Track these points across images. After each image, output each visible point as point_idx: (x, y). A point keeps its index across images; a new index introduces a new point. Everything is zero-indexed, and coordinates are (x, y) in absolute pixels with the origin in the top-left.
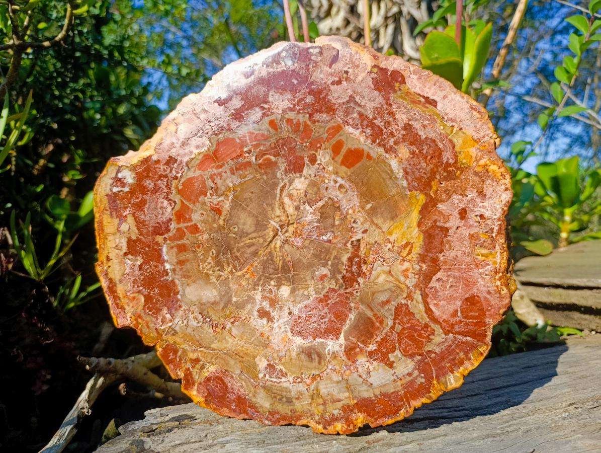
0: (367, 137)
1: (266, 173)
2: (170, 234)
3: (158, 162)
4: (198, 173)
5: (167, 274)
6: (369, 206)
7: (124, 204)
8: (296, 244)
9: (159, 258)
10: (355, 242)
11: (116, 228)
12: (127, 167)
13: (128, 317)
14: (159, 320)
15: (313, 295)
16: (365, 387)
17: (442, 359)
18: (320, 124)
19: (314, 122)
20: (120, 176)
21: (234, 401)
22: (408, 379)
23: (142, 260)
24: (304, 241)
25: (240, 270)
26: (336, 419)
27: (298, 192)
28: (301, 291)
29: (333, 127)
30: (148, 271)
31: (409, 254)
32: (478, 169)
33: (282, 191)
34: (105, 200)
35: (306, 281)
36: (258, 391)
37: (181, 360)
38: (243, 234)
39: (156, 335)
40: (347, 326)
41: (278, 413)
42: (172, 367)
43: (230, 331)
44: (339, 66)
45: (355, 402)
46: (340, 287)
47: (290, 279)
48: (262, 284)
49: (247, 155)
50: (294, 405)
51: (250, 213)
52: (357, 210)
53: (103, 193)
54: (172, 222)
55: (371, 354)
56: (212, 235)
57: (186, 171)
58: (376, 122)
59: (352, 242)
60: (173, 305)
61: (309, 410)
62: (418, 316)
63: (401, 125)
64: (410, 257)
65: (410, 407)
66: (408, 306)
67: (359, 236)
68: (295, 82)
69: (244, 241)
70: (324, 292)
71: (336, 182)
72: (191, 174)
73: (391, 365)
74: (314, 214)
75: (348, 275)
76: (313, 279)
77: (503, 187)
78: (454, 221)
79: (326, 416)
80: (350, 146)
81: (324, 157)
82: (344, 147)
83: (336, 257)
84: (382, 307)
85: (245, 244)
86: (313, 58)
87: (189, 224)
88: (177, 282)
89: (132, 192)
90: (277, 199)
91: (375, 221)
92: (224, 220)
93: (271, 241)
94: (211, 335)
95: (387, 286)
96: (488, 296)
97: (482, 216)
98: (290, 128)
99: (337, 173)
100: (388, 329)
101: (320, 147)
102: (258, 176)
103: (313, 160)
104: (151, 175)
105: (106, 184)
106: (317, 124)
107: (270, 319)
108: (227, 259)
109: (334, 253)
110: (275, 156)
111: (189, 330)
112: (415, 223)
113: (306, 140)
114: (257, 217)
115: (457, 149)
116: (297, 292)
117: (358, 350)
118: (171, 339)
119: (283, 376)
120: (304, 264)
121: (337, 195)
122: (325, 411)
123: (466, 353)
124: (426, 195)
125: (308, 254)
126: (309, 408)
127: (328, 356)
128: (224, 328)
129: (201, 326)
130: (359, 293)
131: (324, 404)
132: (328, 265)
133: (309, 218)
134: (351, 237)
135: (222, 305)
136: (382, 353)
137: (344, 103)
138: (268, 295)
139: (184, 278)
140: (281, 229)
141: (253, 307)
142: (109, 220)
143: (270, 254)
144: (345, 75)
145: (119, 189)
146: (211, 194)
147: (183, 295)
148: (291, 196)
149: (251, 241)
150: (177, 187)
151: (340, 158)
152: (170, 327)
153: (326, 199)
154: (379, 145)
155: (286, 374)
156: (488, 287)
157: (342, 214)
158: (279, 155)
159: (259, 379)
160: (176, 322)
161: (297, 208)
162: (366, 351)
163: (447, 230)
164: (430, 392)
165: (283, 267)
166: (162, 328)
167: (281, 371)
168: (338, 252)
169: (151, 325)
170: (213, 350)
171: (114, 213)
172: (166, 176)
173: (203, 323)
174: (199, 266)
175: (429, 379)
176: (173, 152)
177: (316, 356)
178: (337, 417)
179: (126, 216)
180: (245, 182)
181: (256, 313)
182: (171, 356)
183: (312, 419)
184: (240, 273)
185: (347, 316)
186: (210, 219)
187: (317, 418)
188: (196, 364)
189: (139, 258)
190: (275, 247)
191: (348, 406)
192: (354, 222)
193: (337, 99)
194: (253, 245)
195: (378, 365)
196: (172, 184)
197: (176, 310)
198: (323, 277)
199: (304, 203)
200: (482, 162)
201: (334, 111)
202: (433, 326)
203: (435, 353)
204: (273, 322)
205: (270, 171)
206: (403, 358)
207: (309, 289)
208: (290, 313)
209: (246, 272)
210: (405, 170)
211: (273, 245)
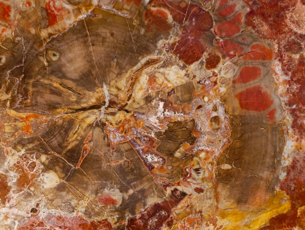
0: (288, 92)
1: (148, 27)
6: (226, 167)
8: (111, 137)
10: (178, 193)
15: (80, 211)
18: (253, 31)
19: (249, 23)
24: (120, 143)
25: (17, 110)
27: (166, 82)
28: (70, 196)
29: (263, 49)
33: (148, 63)
35: (86, 189)
47: (68, 171)
48: (30, 150)
51: (89, 55)
52: (210, 160)
56: (19, 39)
59: (176, 190)
67: (188, 190)
69: (51, 80)
70: (96, 219)
71: (215, 109)
74: (161, 121)
75: (140, 222)
76: (96, 194)
80: (262, 85)
81: (226, 70)
82: (256, 81)
83: (142, 191)
85: (51, 85)
90: (135, 68)
91: (219, 189)
92: (50, 35)
93: (84, 109)
98: (218, 5)
99: (225, 101)
101: (231, 57)
102: (136, 22)
103: (212, 63)
106: (250, 28)
107: (3, 198)
108: (12, 83)
109: (146, 185)
110: (174, 18)
112: (258, 227)
113: (224, 34)
114: (93, 66)
116: (64, 193)
120: (100, 167)
124: (294, 207)
132: (127, 192)
133: (153, 120)
134: (178, 184)
137: (296, 33)
138: (26, 168)
140: (109, 106)
143: (71, 123)
148: (152, 79)
149: (60, 87)
151: (241, 88)
153: (188, 117)
154: (293, 112)
157: (191, 149)
158: (180, 22)
161: (148, 99)
165: (72, 151)
168: (151, 187)
180: (115, 15)
184: (13, 113)
186: (33, 18)
190: (83, 120)
192: (197, 170)
193: (293, 22)
194: (59, 94)
198: (109, 201)
199: (162, 100)
201: (280, 32)
204: (4, 203)
205: (154, 30)
207: (80, 202)
208: (34, 210)
209: (22, 118)
210: (295, 162)
211: (82, 115)
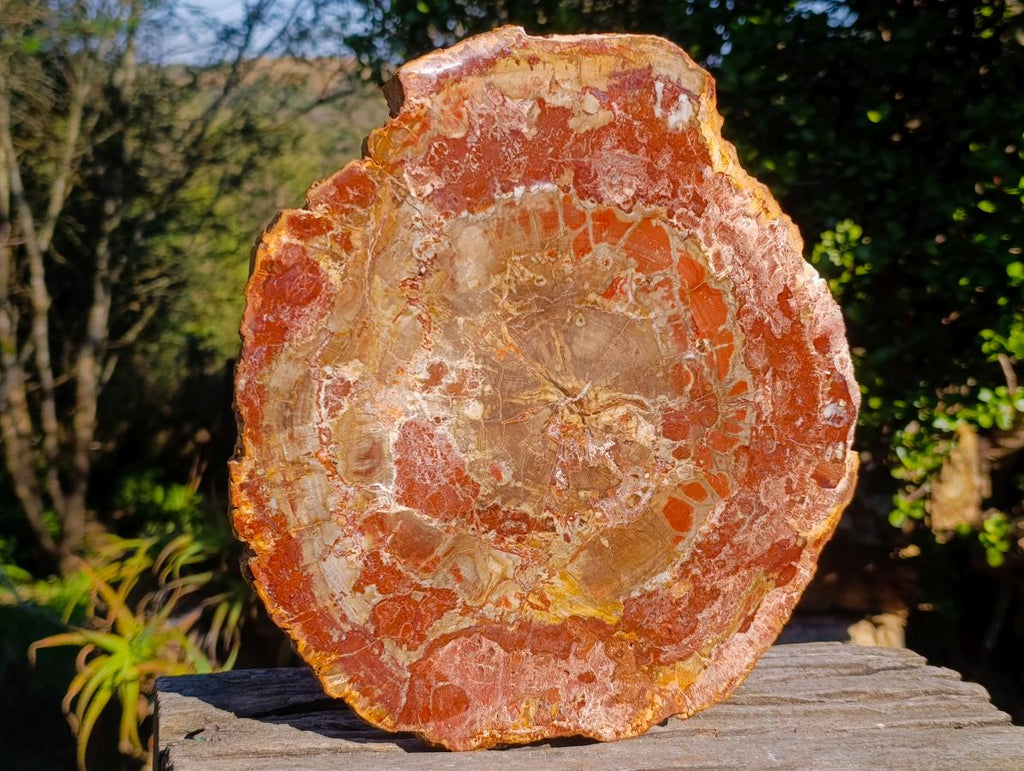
0: (706, 535)
1: (667, 376)
2: (575, 200)
3: (700, 179)
4: (676, 257)
5: (504, 191)
6: (605, 542)
7: (634, 104)
8: (552, 426)
9: (533, 175)
10: (550, 524)
11: (591, 84)
12: (697, 115)
13: (422, 100)
14: (419, 170)
15: (468, 459)
16: (319, 550)
17: (372, 666)
18: (733, 463)
19: (736, 454)
20: (683, 97)
21: (277, 319)
22: (337, 617)
23: (529, 138)
24: (553, 439)
25: (511, 331)
26: (260, 504)
27: (634, 430)
28: (474, 438)
29: (725, 484)
30: (509, 150)
31: (531, 604)
32: (648, 694)
33: (637, 403)
34: (640, 63)
35: (491, 446)
36: (300, 365)
37: (347, 212)
38: (570, 334)
39: (392, 161)
40: (419, 516)
41: (262, 403)
42: (332, 193)
43: (405, 312)
44: (812, 488)
45: (294, 535)
46: (481, 503)
47: (494, 418)
48: (485, 370)
49: (698, 344)
50: (279, 430)
51: (605, 349)
52: (600, 525)
53: (654, 59)
54: (595, 205)
55: (375, 556)
56: (571, 280)
57: (680, 233)
58: (727, 548)
59: (552, 519)
60: (449, 202)
61: (272, 458)
62: (437, 624)
63: (718, 584)
64: (527, 607)
65: (290, 623)
66: (453, 609)
67: (560, 530)
68: (799, 423)
69: (558, 337)
70: (473, 477)
71: (645, 490)
72: (674, 242)
73: (358, 588)
74: (597, 456)
75: (501, 515)
76: (494, 458)
77: (621, 729)
78: (576, 666)
79: (264, 488)
80: (695, 510)
81: (684, 470)
82: (695, 502)
83: (528, 493)
84: (451, 570)
85: (554, 340)
86: (830, 449)
87: (591, 238)
88: (491, 210)
89: (653, 123)
90: (625, 396)
91: (582, 554)
92: (595, 303)
93: (556, 385)
94: (397, 276)
95: (483, 576)
96: (467, 722)
97: (582, 704)
98: (731, 415)
99: (658, 492)
100: (416, 579)
101: (698, 464)
102: (663, 363)
103: (680, 454)
104: (680, 163)
105: (669, 67)
106: (734, 458)
107: (427, 385)
108: (530, 307)
109: (535, 492)
110: (691, 391)
111: (404, 232)
112: (576, 612)
113: (711, 442)
114: (597, 360)
115: (680, 664)
116: (473, 431)
117: (381, 535)
118: (385, 192)
119: (331, 410)
120: (519, 441)
121: (624, 494)
122: (273, 485)
123: (381, 699)
124: (617, 626)
125: (533, 448)
126: (277, 459)
127: (369, 487)
128: (411, 301)
129: (412, 256)
130: (470, 532)
131: (286, 484)
132: (517, 481)
133: (592, 448)
134: (558, 517)
135: (450, 297)
136: (377, 574)
137: (759, 498)
138: (468, 380)
139: (499, 225)
140: (575, 403)
141: (447, 354)
142: (605, 70)
143: (537, 384)
144: (798, 499)
145: (660, 96)
146: (639, 280)
147: (467, 223)
148: (627, 418)
149: (559, 350)
150: (655, 215)
151: (680, 495)
152: (409, 193)
153: (620, 474)
154: (694, 554)
155: (333, 417)
156: (481, 721)
157: (595, 502)
158: (693, 399)
159: (321, 366)
160: (418, 206)
161: (608, 428)
162: (379, 548)
163: (566, 658)
164: (317, 652)
165: (513, 405)
166: (405, 175)
167: (339, 407)
168: (536, 497)
169: (409, 152)
170: (370, 280)
171: (616, 82)
172: (674, 195)
173: (419, 261)
174: (519, 254)
175: (338, 648)
176: (713, 210)
177: (368, 467)
178: (264, 507)
179: (611, 108)
180: (655, 341)
181: (437, 359)
182: (352, 193)
183: (256, 464)
184: (505, 329)
185: (435, 515)
186: (597, 277)
187: (259, 472)
188: (340, 243)
189: (534, 131)
190: (546, 392)
191: (285, 524)
192: (582, 521)
193: (766, 488)
194: (552, 353)
195: (357, 569)
196: (660, 205)
197: (441, 207)
198: (497, 474)
199: (616, 440)
200: (658, 699)
201: (749, 484)
202: (422, 648)
203: (380, 654)
204: (423, 390)
205: (669, 384)
206: (370, 607)
207: (477, 451)
208: (437, 420)
209: (507, 341)
210: (655, 593)
211: (550, 387)
